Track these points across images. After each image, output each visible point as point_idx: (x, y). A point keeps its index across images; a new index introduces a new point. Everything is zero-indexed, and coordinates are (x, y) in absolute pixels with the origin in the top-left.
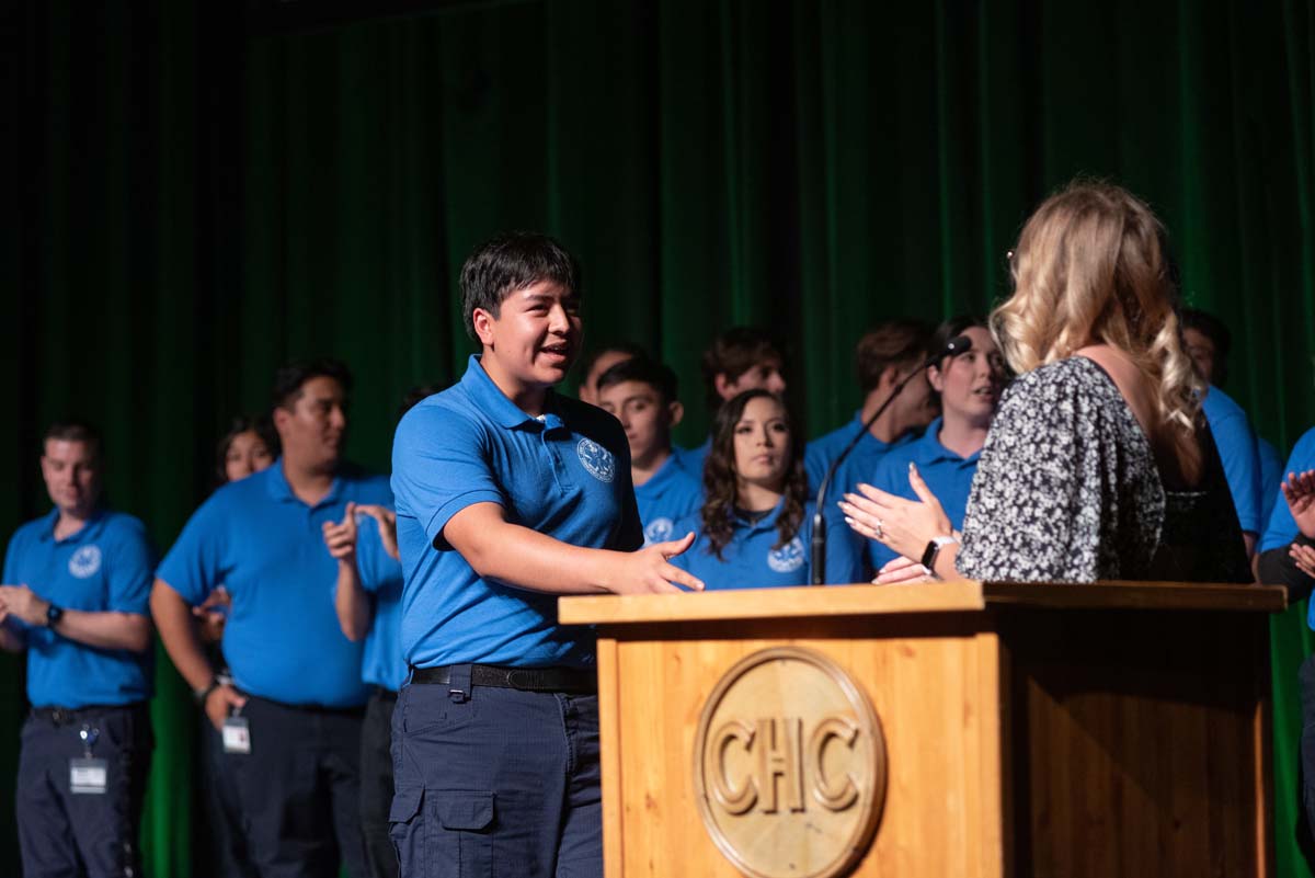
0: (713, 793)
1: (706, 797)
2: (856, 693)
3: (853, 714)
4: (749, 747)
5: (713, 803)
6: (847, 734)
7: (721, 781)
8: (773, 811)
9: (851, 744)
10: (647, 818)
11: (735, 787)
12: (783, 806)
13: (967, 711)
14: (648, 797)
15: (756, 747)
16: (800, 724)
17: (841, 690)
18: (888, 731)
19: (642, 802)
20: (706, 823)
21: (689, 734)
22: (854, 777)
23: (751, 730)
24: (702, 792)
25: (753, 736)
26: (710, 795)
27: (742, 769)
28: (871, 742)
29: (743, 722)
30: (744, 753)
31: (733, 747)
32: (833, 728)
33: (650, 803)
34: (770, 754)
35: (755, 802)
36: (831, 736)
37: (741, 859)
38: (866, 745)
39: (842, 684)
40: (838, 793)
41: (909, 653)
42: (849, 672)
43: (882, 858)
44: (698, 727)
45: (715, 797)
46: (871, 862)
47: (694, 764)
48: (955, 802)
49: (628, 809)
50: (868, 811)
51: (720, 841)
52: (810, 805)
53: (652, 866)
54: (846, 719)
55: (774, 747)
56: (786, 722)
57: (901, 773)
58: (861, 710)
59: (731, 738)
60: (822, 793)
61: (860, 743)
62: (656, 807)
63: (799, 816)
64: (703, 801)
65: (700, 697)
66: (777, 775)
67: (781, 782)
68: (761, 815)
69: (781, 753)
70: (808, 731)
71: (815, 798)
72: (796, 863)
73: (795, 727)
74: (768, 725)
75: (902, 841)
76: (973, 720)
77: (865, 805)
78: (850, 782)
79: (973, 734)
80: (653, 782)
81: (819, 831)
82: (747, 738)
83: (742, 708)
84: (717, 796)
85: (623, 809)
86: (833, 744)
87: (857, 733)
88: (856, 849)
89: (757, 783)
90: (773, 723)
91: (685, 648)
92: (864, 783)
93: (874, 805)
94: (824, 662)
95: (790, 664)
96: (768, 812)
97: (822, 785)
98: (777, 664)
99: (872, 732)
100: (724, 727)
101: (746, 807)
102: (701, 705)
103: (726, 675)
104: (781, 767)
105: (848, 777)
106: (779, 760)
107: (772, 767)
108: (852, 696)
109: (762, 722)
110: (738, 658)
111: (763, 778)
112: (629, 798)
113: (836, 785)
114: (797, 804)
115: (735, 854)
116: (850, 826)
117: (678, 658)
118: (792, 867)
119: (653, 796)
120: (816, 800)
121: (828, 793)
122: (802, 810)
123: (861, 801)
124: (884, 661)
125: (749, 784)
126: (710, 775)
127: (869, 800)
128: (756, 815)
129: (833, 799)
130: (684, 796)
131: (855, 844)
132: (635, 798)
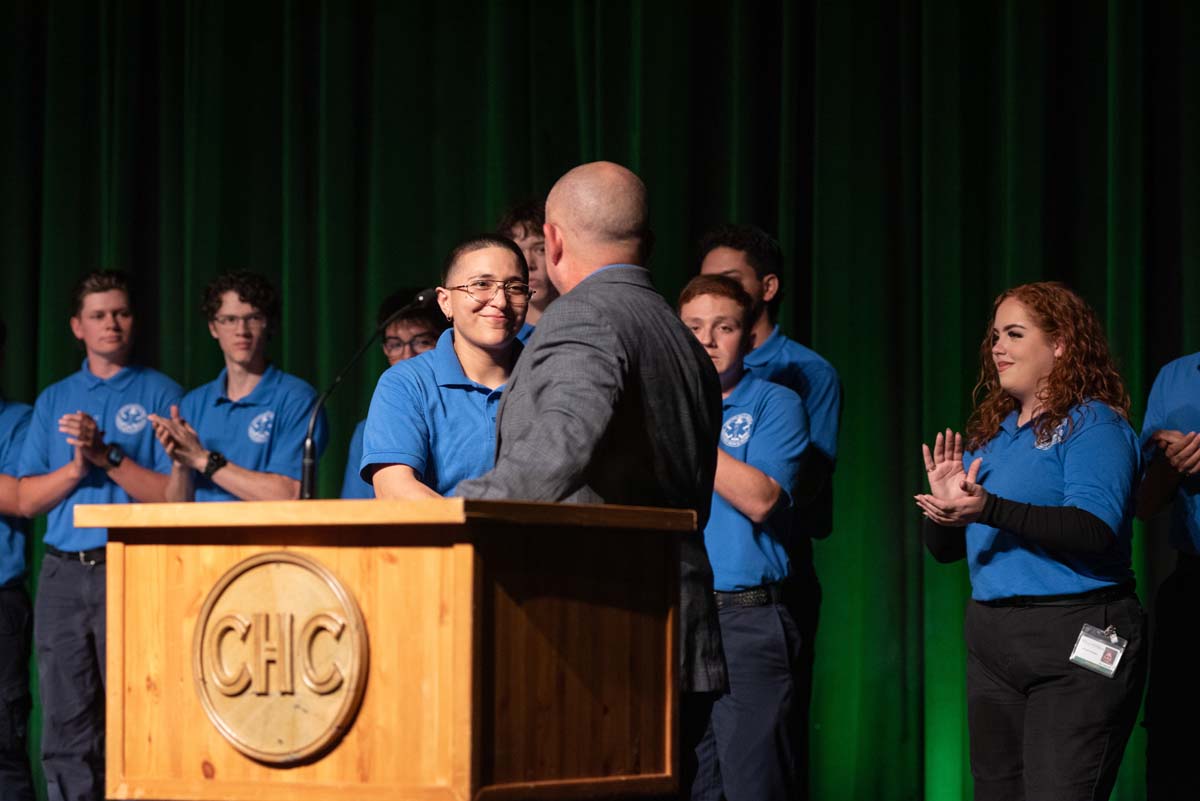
0: (210, 675)
1: (203, 680)
2: (344, 593)
3: (341, 611)
4: (244, 638)
5: (209, 685)
6: (334, 628)
7: (217, 667)
8: (265, 694)
9: (338, 637)
10: (148, 698)
11: (230, 673)
12: (274, 689)
13: (443, 610)
14: (148, 679)
15: (251, 638)
16: (292, 619)
17: (331, 589)
18: (370, 626)
19: (143, 683)
20: (203, 703)
21: (189, 626)
22: (338, 664)
23: (247, 623)
24: (200, 676)
25: (249, 628)
26: (207, 679)
27: (237, 657)
28: (356, 637)
29: (239, 616)
30: (241, 643)
31: (229, 636)
32: (322, 622)
33: (151, 685)
34: (264, 645)
35: (249, 684)
36: (320, 629)
37: (234, 735)
38: (351, 638)
39: (331, 584)
40: (325, 679)
41: (392, 560)
42: (337, 574)
43: (362, 737)
44: (198, 622)
45: (212, 679)
46: (351, 739)
47: (194, 652)
48: (430, 688)
49: (130, 689)
50: (351, 695)
51: (215, 719)
52: (299, 689)
53: (150, 740)
54: (334, 615)
55: (267, 638)
56: (279, 616)
57: (381, 663)
58: (349, 609)
59: (229, 629)
60: (311, 680)
61: (346, 636)
62: (155, 688)
63: (288, 697)
64: (201, 683)
65: (200, 594)
66: (270, 662)
67: (273, 667)
68: (254, 696)
69: (274, 643)
70: (298, 626)
71: (304, 683)
72: (283, 739)
73: (287, 621)
74: (263, 619)
75: (381, 722)
76: (449, 618)
77: (349, 690)
78: (336, 670)
79: (448, 630)
80: (154, 667)
81: (305, 711)
82: (244, 630)
83: (239, 603)
84: (214, 680)
85: (125, 689)
86: (322, 635)
87: (343, 627)
88: (339, 728)
89: (251, 669)
90: (267, 618)
91: (187, 551)
92: (349, 671)
93: (357, 689)
94: (314, 565)
95: (284, 567)
96: (259, 694)
97: (311, 672)
98: (273, 567)
99: (357, 627)
100: (221, 621)
101: (240, 689)
102: (202, 600)
103: (224, 576)
104: (274, 656)
105: (335, 665)
106: (273, 650)
107: (265, 656)
108: (340, 595)
109: (257, 616)
110: (237, 562)
111: (256, 665)
112: (132, 679)
113: (323, 672)
114: (288, 689)
115: (229, 731)
116: (334, 708)
117: (180, 560)
118: (280, 742)
119: (153, 678)
120: (306, 685)
121: (316, 679)
122: (292, 693)
123: (345, 686)
124: (370, 565)
125: (243, 670)
126: (207, 662)
127: (353, 686)
128: (248, 696)
129: (320, 684)
130: (182, 680)
131: (338, 723)
132: (137, 680)
